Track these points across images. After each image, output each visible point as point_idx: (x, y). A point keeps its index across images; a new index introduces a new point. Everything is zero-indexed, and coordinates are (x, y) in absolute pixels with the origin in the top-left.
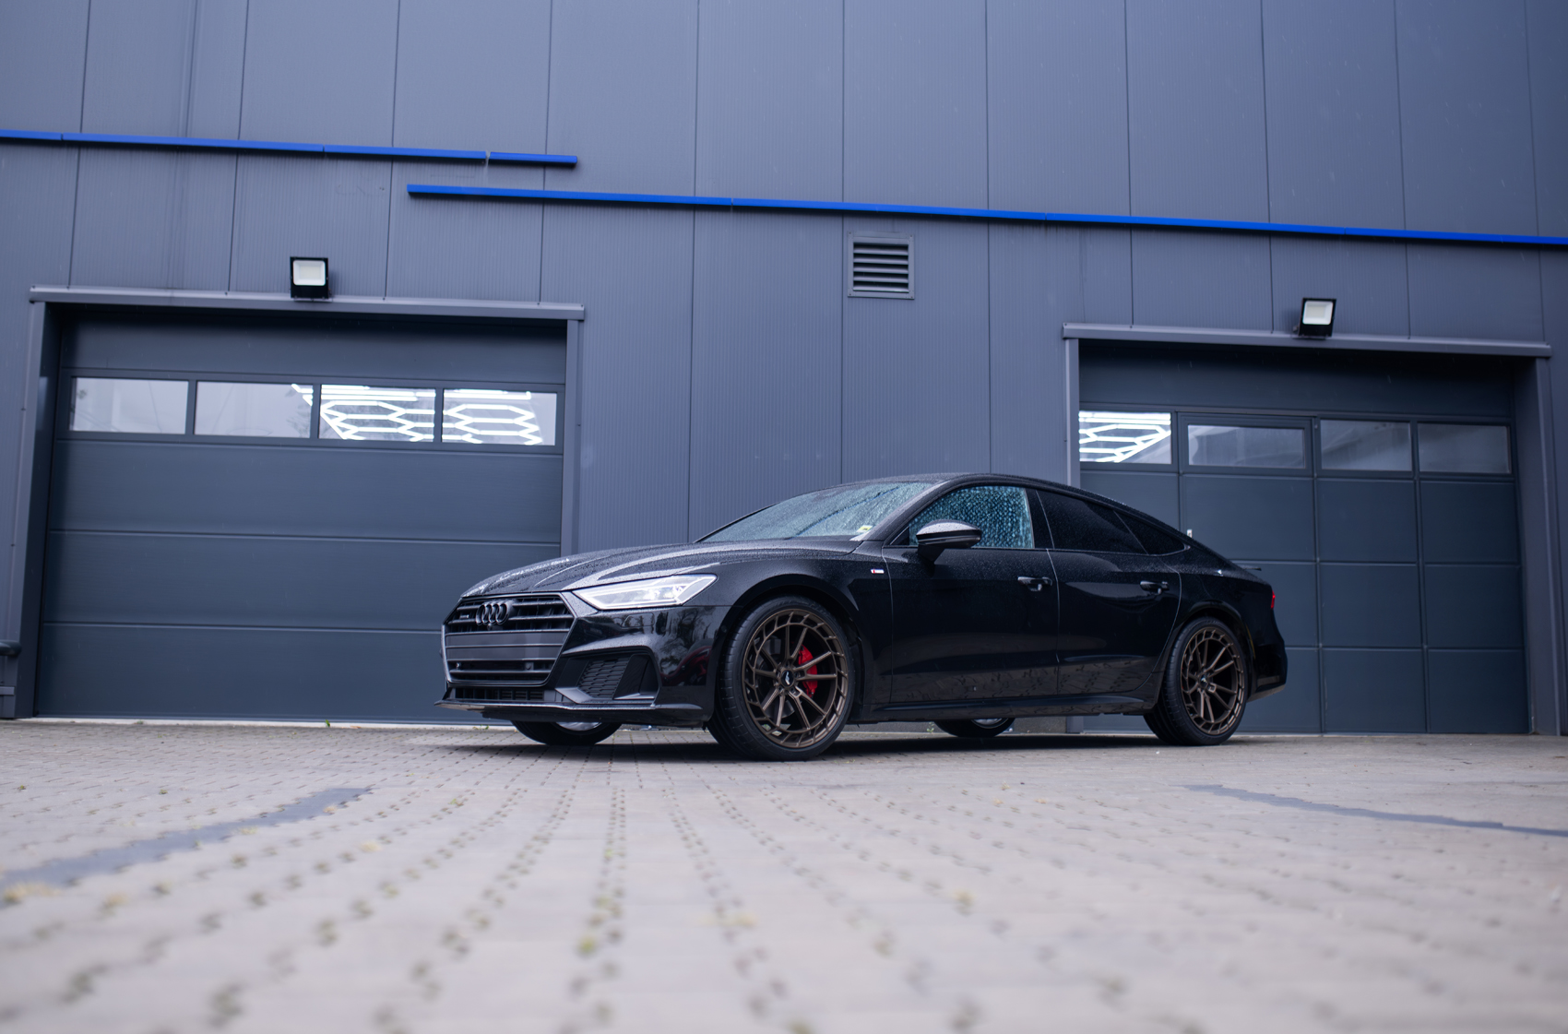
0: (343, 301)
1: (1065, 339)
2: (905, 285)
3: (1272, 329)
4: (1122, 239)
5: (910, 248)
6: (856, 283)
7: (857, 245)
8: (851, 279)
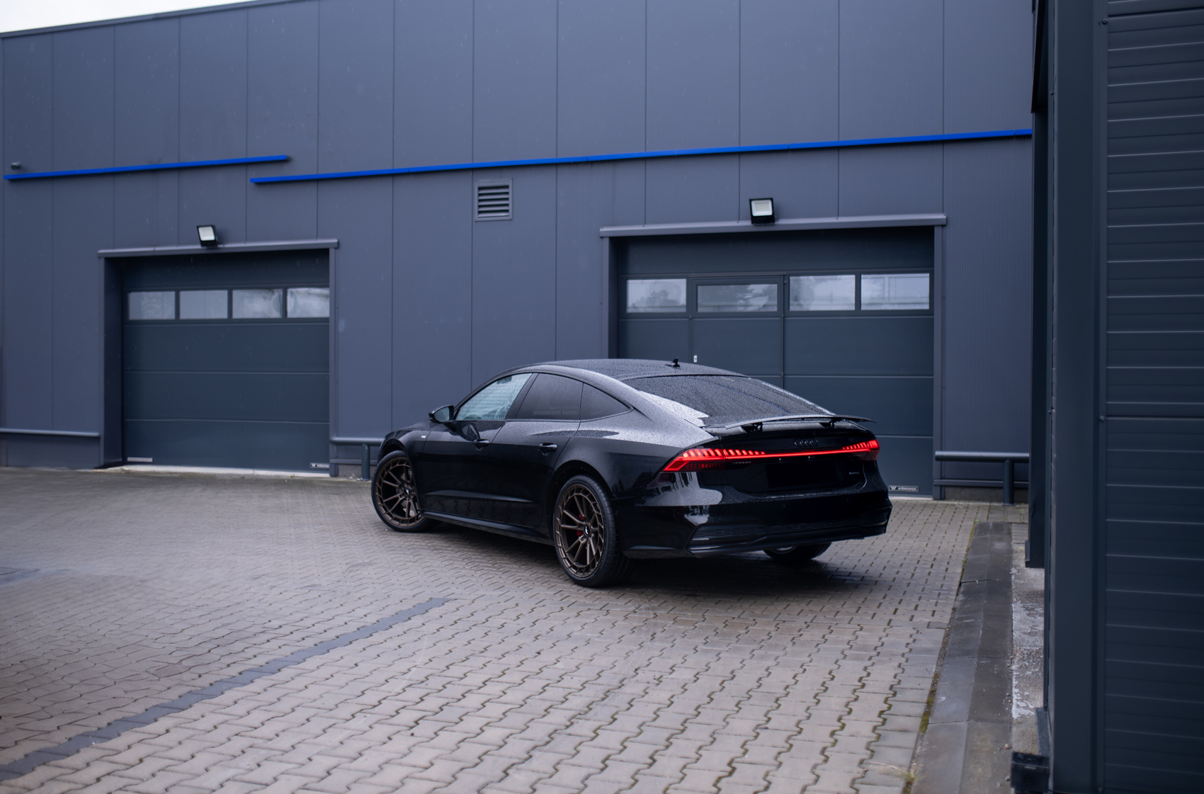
1: (602, 238)
2: (507, 211)
3: (739, 219)
4: (639, 167)
5: (510, 187)
6: (480, 212)
7: (480, 189)
8: (476, 209)
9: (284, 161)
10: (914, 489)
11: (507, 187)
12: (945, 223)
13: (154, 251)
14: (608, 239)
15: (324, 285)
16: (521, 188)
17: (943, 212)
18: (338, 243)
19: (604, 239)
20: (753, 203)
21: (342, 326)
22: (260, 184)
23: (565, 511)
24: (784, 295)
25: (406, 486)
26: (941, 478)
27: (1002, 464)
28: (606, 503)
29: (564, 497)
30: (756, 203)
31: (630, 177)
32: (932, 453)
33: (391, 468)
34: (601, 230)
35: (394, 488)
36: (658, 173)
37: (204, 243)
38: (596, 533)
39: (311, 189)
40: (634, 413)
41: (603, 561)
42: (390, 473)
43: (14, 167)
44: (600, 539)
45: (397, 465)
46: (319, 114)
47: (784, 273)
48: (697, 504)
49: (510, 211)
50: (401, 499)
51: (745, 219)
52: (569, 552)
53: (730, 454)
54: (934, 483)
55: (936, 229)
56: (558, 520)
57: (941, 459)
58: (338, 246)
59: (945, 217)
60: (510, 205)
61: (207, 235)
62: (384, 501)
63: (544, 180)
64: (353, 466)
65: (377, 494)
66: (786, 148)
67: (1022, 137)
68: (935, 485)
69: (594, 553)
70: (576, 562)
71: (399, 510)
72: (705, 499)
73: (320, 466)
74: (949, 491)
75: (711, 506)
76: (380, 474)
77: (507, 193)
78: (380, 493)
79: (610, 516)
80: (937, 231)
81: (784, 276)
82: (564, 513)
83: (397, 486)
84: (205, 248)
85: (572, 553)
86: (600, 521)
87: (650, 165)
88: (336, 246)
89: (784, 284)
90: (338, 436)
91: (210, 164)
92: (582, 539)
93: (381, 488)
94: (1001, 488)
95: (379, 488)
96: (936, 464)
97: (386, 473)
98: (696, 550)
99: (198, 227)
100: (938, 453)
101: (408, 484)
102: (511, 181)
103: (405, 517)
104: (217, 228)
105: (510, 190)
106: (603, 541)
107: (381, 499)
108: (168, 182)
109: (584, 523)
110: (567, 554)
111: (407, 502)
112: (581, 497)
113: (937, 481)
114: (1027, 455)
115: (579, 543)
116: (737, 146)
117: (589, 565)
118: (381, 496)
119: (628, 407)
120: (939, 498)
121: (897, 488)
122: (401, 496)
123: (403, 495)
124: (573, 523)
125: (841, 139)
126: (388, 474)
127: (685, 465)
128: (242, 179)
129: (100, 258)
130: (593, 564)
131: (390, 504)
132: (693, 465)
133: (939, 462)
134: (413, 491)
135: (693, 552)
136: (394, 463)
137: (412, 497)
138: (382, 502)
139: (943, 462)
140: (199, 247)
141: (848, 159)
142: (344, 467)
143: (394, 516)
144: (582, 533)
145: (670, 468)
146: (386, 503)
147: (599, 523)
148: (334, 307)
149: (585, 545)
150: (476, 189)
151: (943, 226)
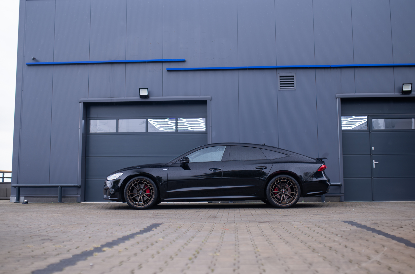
0: (153, 98)
1: (337, 98)
2: (294, 86)
6: (281, 86)
7: (280, 77)
8: (279, 85)
9: (183, 61)
11: (293, 76)
14: (340, 98)
16: (300, 77)
22: (169, 71)
37: (142, 96)
39: (197, 74)
60: (295, 84)
61: (144, 92)
77: (293, 79)
84: (143, 98)
87: (357, 70)
88: (210, 99)
99: (139, 89)
102: (295, 74)
129: (80, 102)
140: (139, 98)
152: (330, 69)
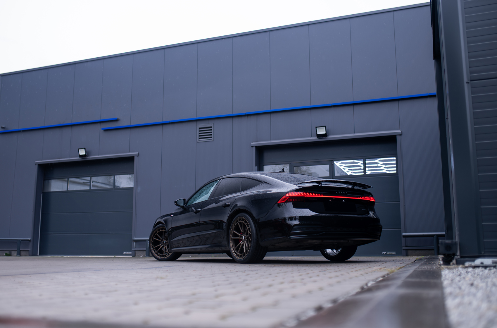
9: (116, 120)
10: (394, 253)
11: (211, 127)
12: (401, 134)
13: (59, 161)
14: (255, 147)
15: (131, 173)
16: (217, 127)
17: (400, 129)
18: (138, 154)
19: (253, 147)
20: (317, 129)
21: (139, 189)
22: (106, 130)
23: (234, 231)
24: (332, 168)
25: (164, 240)
26: (406, 246)
27: (433, 237)
28: (252, 222)
29: (233, 224)
30: (319, 129)
31: (264, 120)
32: (401, 234)
33: (158, 232)
34: (252, 143)
35: (159, 241)
36: (275, 118)
37: (81, 156)
38: (248, 238)
39: (127, 131)
40: (265, 184)
41: (251, 249)
42: (157, 234)
43: (2, 128)
44: (249, 239)
45: (160, 231)
46: (132, 100)
47: (332, 160)
48: (293, 216)
49: (213, 137)
50: (161, 246)
51: (314, 136)
52: (236, 249)
53: (307, 195)
54: (403, 249)
55: (397, 136)
56: (231, 236)
57: (405, 236)
58: (138, 155)
59: (401, 131)
60: (213, 135)
61: (82, 152)
62: (154, 247)
63: (228, 123)
64: (142, 252)
65: (151, 244)
66: (331, 105)
67: (432, 96)
68: (403, 250)
69: (247, 246)
70: (239, 253)
71: (161, 252)
72: (296, 214)
73: (128, 253)
74: (410, 252)
75: (300, 217)
76: (152, 235)
77: (211, 130)
78: (152, 244)
79: (254, 228)
80: (398, 137)
81: (332, 161)
82: (233, 232)
83: (160, 240)
84: (81, 158)
85: (237, 249)
86: (250, 231)
87: (273, 115)
88: (137, 155)
89: (332, 164)
90: (136, 237)
91: (85, 123)
92: (242, 243)
93: (153, 242)
94: (433, 249)
95: (152, 242)
96: (403, 239)
97: (155, 235)
98: (293, 237)
99: (78, 149)
100: (404, 234)
101: (165, 239)
102: (213, 125)
103: (163, 254)
104: (86, 150)
105: (212, 129)
106: (251, 240)
107: (152, 246)
108: (67, 131)
109: (242, 235)
110: (235, 250)
111: (164, 247)
112: (241, 222)
113: (404, 248)
114: (444, 233)
115: (240, 244)
116: (310, 105)
117: (245, 252)
118: (153, 246)
119: (262, 182)
120: (405, 255)
121: (386, 253)
122: (162, 245)
123: (163, 244)
124: (238, 236)
125: (354, 101)
126: (156, 235)
127: (287, 200)
128: (98, 128)
129: (36, 164)
130: (246, 251)
131: (157, 249)
132: (291, 199)
133: (404, 238)
134: (167, 242)
135: (291, 238)
136: (159, 230)
137: (167, 245)
138: (153, 248)
139: (406, 238)
140: (79, 158)
141: (358, 109)
142: (138, 252)
143: (159, 254)
144: (241, 240)
145: (280, 201)
146: (155, 248)
147: (249, 232)
148: (136, 183)
149: (243, 245)
150: (198, 129)
151: (400, 135)
152: (247, 117)
